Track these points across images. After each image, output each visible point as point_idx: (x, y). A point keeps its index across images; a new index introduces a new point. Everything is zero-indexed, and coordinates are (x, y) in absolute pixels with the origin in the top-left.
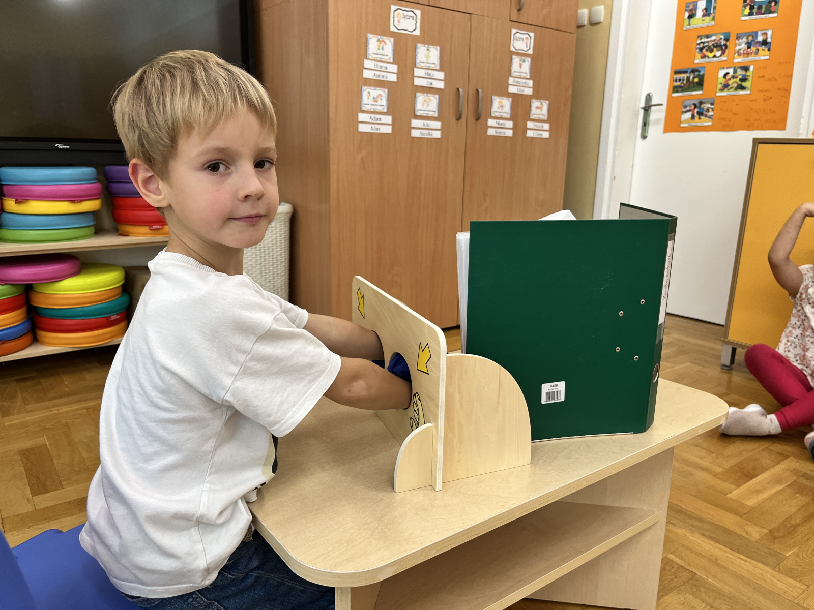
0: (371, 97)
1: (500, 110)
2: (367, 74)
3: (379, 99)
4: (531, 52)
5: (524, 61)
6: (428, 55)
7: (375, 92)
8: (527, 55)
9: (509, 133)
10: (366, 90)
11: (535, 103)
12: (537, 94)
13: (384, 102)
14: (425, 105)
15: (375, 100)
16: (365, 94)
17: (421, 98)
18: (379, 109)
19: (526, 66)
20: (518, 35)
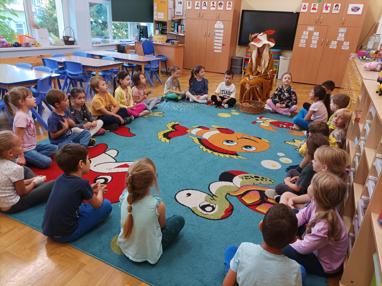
1: (334, 43)
2: (302, 38)
4: (345, 32)
5: (343, 34)
6: (316, 34)
8: (344, 33)
9: (336, 48)
11: (345, 42)
12: (346, 40)
13: (305, 42)
14: (314, 42)
15: (303, 41)
19: (343, 35)
20: (341, 29)
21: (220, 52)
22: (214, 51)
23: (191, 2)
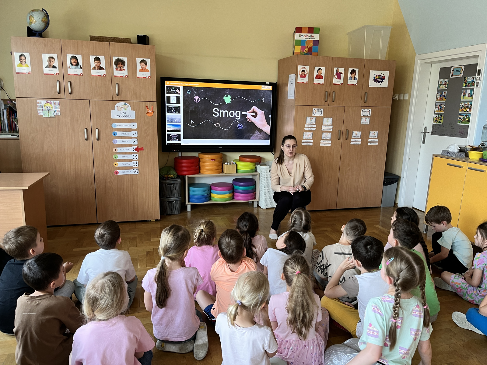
0: (307, 134)
1: (356, 136)
2: (306, 129)
3: (309, 135)
4: (370, 115)
6: (328, 121)
7: (308, 133)
9: (360, 143)
10: (305, 133)
12: (372, 129)
13: (311, 136)
14: (326, 136)
16: (305, 134)
17: (324, 134)
18: (309, 138)
19: (368, 120)
20: (364, 111)
21: (136, 173)
22: (117, 173)
23: (27, 55)
